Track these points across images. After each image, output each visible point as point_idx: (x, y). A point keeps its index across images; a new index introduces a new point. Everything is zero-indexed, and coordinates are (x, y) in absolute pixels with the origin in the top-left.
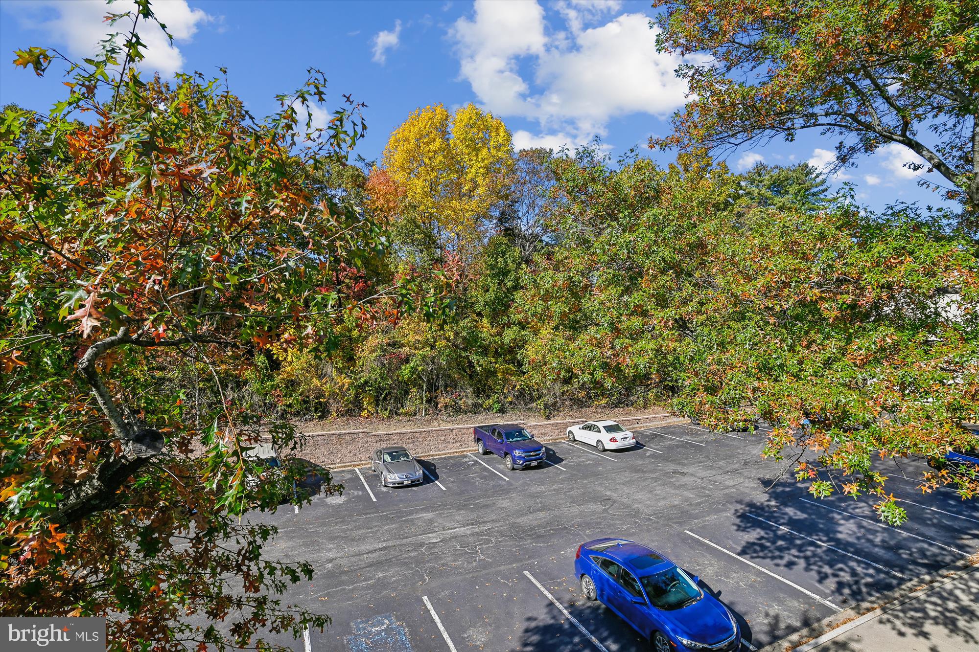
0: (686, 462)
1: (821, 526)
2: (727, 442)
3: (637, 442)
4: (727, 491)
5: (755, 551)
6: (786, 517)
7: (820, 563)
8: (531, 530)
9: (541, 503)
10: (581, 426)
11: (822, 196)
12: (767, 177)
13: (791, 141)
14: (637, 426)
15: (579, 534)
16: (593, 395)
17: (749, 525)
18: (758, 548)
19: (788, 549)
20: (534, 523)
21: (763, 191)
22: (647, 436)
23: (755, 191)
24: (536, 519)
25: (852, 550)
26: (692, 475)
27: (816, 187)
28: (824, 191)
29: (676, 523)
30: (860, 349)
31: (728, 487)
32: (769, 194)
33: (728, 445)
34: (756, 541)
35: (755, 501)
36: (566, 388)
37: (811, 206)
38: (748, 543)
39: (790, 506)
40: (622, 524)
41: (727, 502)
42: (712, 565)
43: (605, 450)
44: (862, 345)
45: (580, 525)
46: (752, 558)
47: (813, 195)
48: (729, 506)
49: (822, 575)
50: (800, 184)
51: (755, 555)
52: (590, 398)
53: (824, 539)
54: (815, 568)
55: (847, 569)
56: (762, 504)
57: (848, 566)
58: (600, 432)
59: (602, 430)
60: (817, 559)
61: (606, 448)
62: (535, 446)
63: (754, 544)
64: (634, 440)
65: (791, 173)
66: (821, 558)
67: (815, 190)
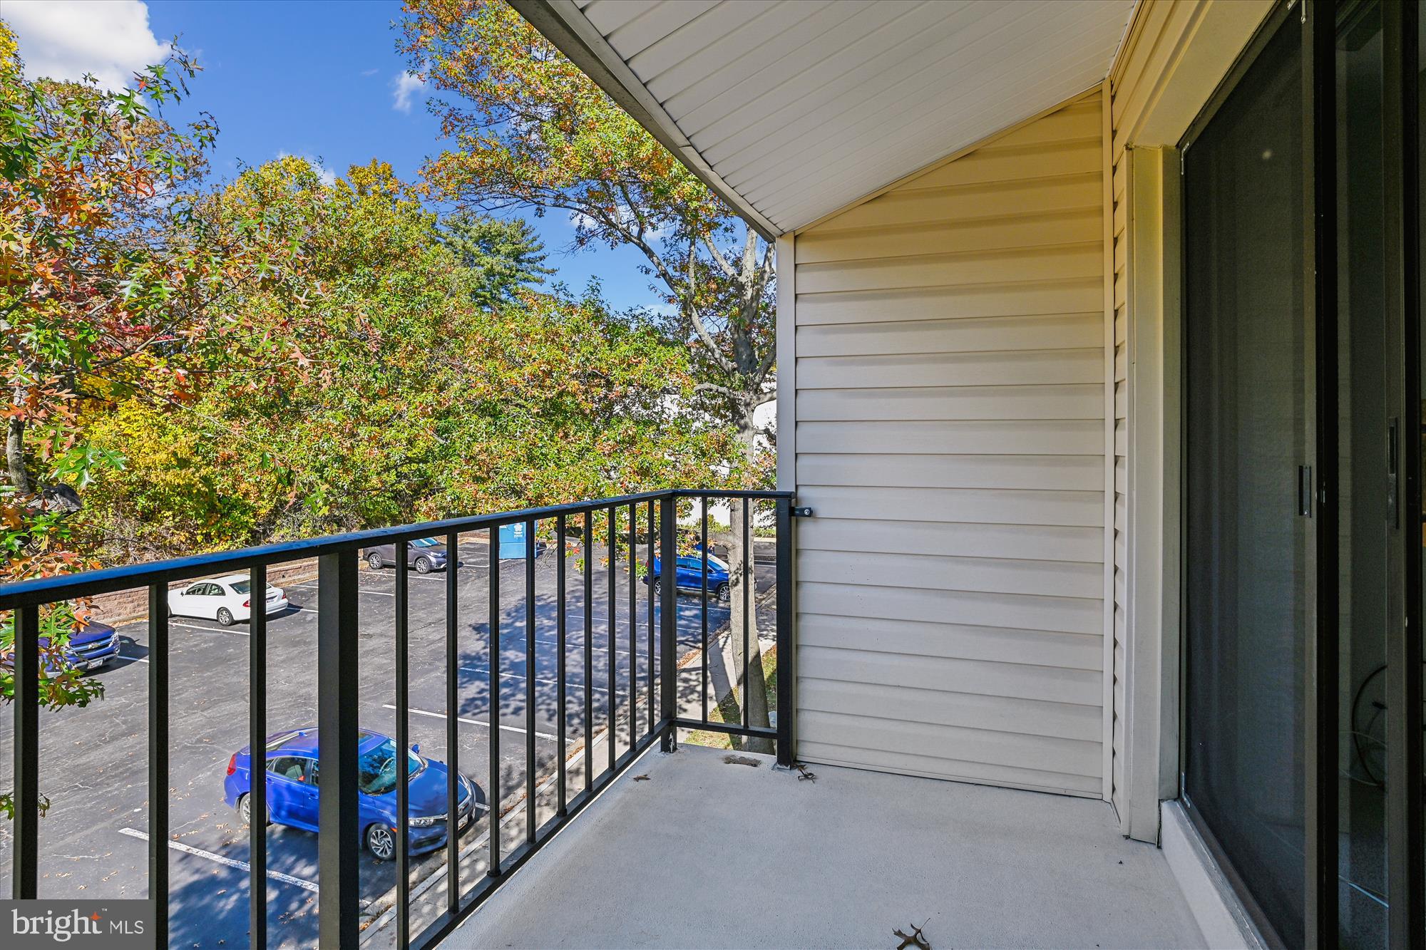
0: (370, 620)
1: (545, 663)
2: (423, 587)
3: (289, 605)
4: (433, 647)
5: (477, 707)
6: (506, 661)
7: (548, 701)
8: (116, 767)
9: (125, 722)
10: (185, 590)
11: (538, 265)
12: (474, 227)
13: (540, 216)
14: (282, 580)
15: (215, 750)
16: (199, 538)
17: (465, 680)
18: (479, 703)
19: (513, 695)
20: (119, 756)
21: (470, 244)
22: (302, 594)
23: (459, 242)
24: (122, 749)
25: (578, 680)
26: (381, 635)
27: (533, 251)
28: (542, 258)
29: (369, 699)
30: (608, 440)
31: (433, 642)
32: (476, 249)
33: (425, 591)
34: (477, 696)
35: (468, 652)
36: (147, 529)
37: (526, 276)
38: (467, 700)
39: (510, 649)
40: (287, 719)
41: (435, 659)
42: (426, 736)
43: (235, 623)
44: (610, 436)
45: (212, 737)
46: (474, 714)
47: (529, 261)
48: (437, 663)
49: (551, 712)
50: (514, 244)
51: (477, 711)
52: (196, 543)
53: (550, 675)
54: (544, 707)
55: (575, 700)
56: (478, 653)
57: (575, 697)
58: (223, 593)
59: (229, 590)
60: (544, 698)
61: (236, 618)
62: (99, 632)
63: (474, 699)
64: (285, 601)
65: (505, 229)
66: (548, 695)
67: (532, 255)
